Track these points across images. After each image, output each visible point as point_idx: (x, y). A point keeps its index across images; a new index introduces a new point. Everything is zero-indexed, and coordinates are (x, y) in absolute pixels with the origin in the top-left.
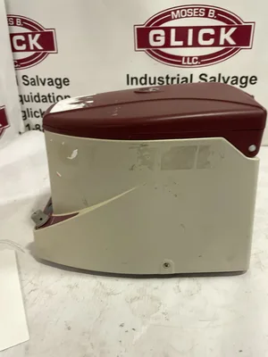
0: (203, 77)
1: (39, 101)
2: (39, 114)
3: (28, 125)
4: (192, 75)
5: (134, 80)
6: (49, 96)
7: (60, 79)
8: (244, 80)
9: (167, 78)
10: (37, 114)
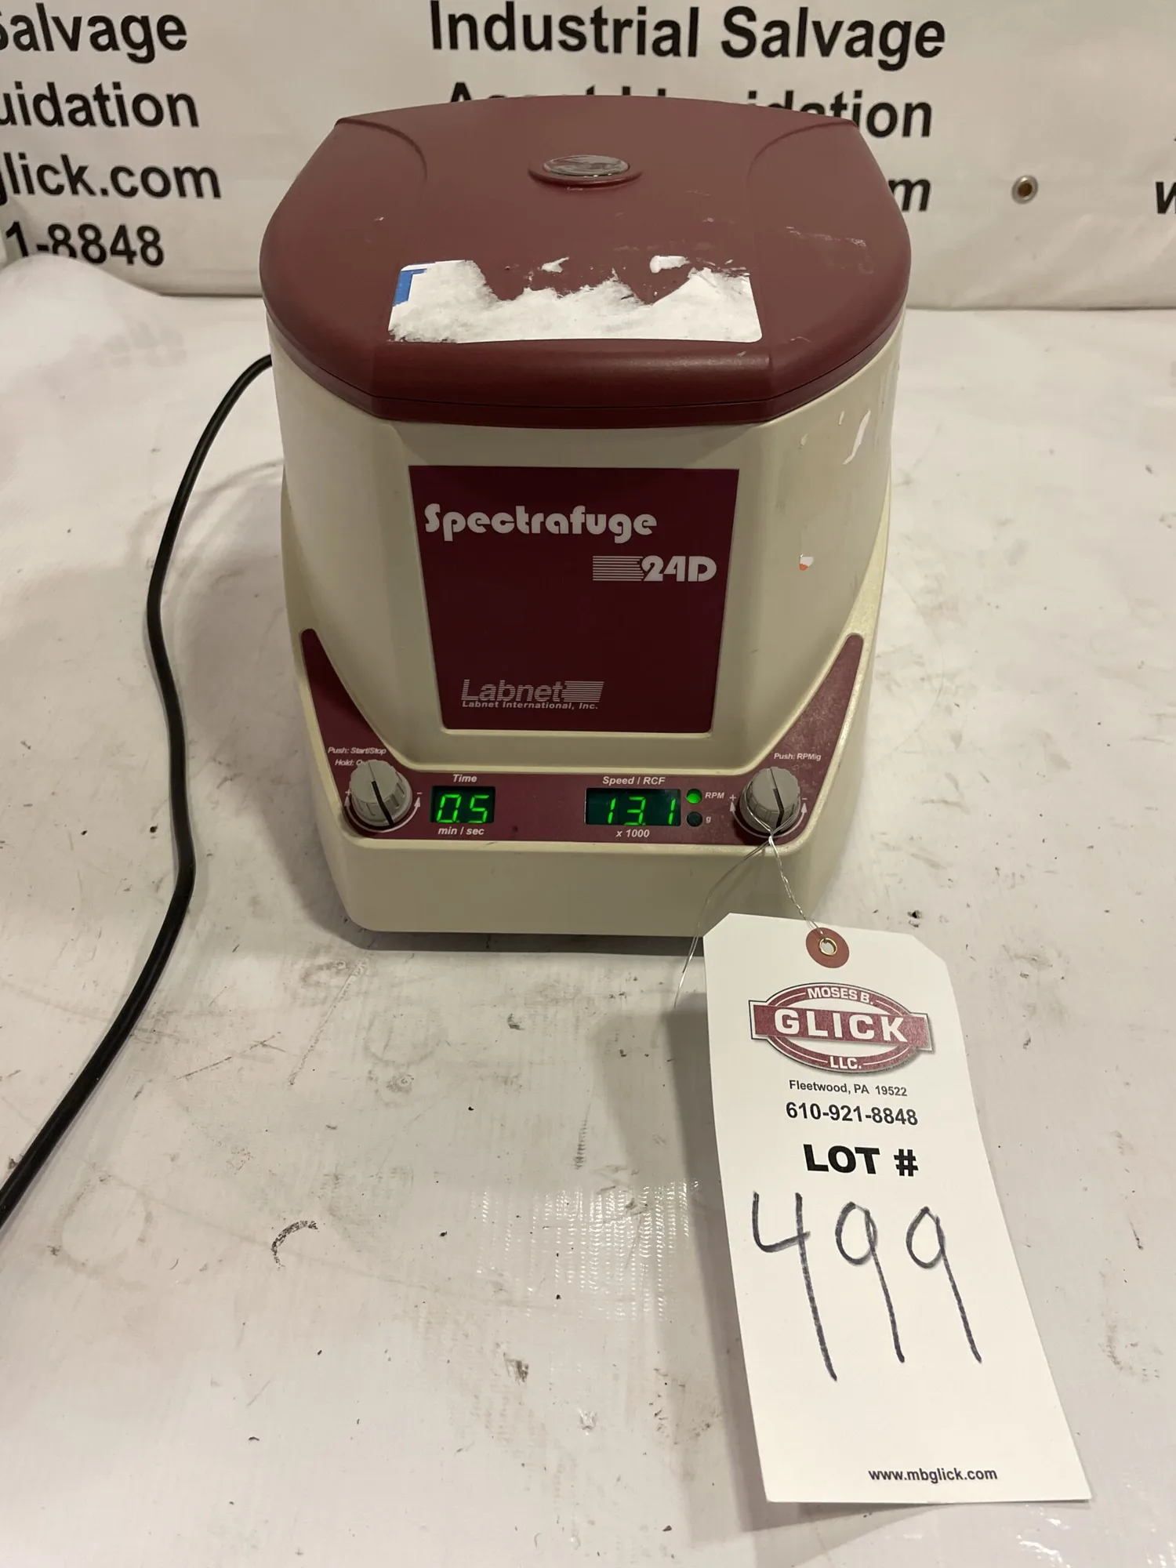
0: (740, 20)
1: (58, 119)
2: (63, 179)
3: (15, 229)
4: (694, 12)
5: (463, 28)
6: (101, 97)
7: (144, 22)
8: (895, 39)
9: (598, 20)
10: (51, 180)
